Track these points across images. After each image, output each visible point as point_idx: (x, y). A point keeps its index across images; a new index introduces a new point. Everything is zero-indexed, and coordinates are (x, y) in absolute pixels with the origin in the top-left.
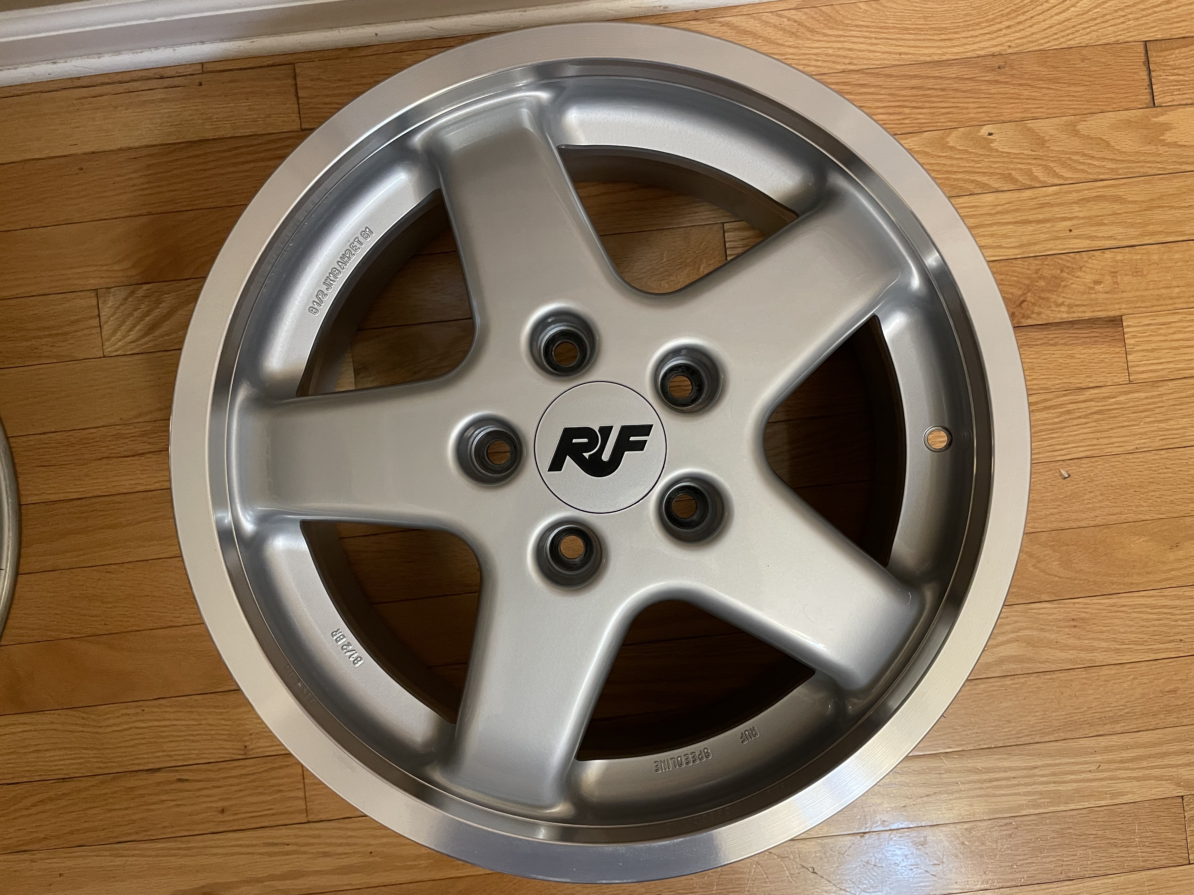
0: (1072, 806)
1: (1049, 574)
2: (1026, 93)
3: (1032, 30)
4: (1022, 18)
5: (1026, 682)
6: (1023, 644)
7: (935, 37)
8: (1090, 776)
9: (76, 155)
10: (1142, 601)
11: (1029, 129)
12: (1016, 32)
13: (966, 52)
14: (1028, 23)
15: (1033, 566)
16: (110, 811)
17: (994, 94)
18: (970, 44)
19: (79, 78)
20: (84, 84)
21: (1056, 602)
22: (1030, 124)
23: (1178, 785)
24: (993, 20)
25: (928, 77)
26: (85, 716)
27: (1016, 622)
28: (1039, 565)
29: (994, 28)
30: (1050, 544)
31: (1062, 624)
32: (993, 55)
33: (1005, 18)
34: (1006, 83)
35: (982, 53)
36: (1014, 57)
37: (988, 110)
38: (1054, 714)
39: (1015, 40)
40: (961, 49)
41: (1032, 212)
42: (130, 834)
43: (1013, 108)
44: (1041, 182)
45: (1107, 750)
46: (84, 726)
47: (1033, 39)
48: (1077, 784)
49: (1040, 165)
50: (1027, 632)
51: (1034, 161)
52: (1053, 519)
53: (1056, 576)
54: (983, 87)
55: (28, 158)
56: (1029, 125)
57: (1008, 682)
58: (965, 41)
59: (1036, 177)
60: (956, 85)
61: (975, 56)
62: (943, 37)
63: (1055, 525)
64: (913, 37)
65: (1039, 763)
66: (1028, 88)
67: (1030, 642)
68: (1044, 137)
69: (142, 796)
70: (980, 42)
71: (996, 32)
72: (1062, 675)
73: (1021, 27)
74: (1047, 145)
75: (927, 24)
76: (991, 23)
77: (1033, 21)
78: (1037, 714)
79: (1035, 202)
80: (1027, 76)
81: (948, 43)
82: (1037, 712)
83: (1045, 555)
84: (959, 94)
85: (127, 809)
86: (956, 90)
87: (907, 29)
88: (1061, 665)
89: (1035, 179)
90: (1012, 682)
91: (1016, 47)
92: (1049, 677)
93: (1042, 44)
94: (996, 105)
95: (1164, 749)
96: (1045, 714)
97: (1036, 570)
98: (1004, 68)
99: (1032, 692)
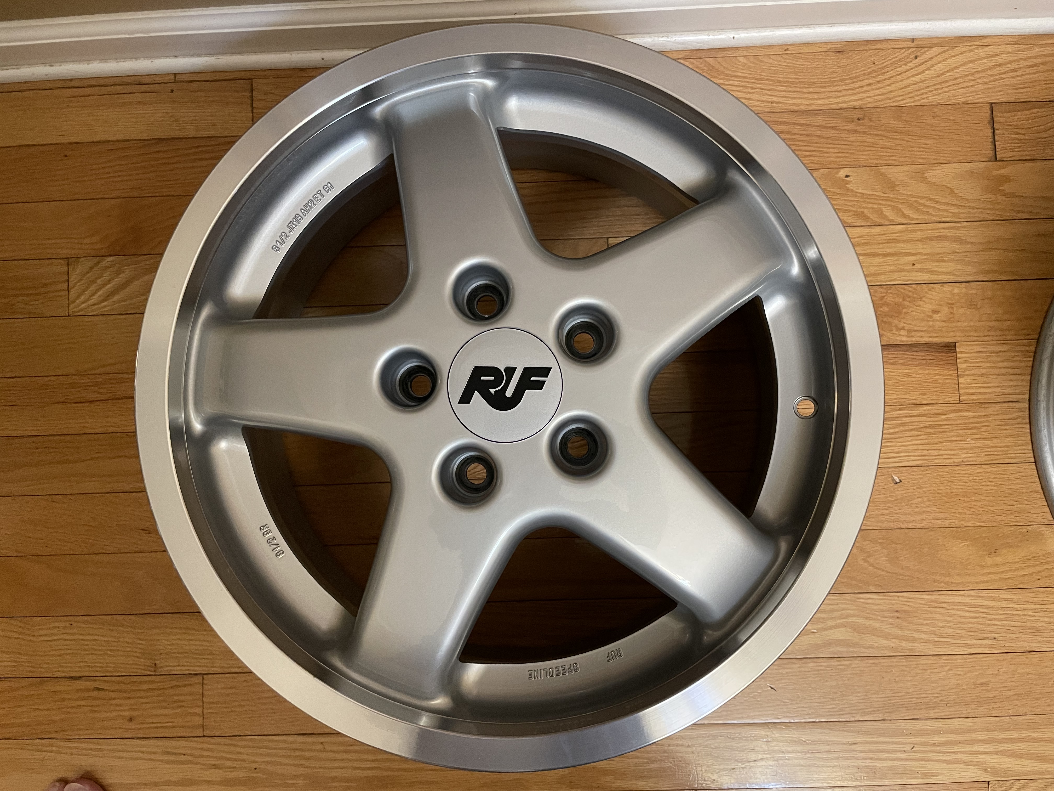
0: (887, 782)
1: (877, 568)
2: (881, 142)
3: (890, 88)
4: (882, 77)
5: (851, 664)
6: (849, 630)
7: (805, 90)
8: (904, 755)
9: (63, 144)
10: (960, 599)
11: (882, 174)
12: (876, 89)
13: (831, 104)
14: (888, 82)
15: (863, 559)
16: (35, 710)
17: (853, 142)
18: (835, 98)
19: (71, 80)
20: (77, 85)
21: (881, 594)
22: (883, 169)
23: (986, 771)
24: (855, 78)
25: (795, 124)
26: (21, 625)
27: (844, 609)
28: (868, 559)
29: (857, 85)
30: (880, 541)
31: (886, 614)
32: (854, 108)
33: (866, 77)
34: (864, 133)
35: (844, 106)
36: (873, 111)
37: (847, 155)
38: (874, 696)
39: (874, 96)
40: (826, 102)
41: (881, 246)
42: (50, 732)
43: (868, 155)
44: (890, 220)
45: (921, 733)
46: (20, 633)
47: (891, 96)
48: (892, 762)
49: (889, 206)
50: (854, 619)
51: (884, 202)
52: (883, 519)
53: (883, 570)
54: (843, 135)
55: (24, 144)
56: (882, 171)
57: (834, 663)
58: (830, 95)
59: (886, 216)
60: (819, 132)
61: (838, 108)
62: (811, 90)
63: (884, 525)
64: (784, 88)
65: (858, 740)
66: (884, 138)
67: (856, 629)
68: (894, 182)
69: (63, 700)
70: (843, 96)
71: (858, 88)
72: (884, 661)
73: (880, 85)
74: (897, 189)
75: (798, 79)
76: (854, 80)
77: (892, 80)
78: (859, 695)
79: (884, 237)
80: (883, 128)
81: (816, 96)
82: (859, 692)
83: (875, 551)
84: (822, 140)
85: (49, 710)
86: (819, 136)
87: (780, 82)
88: (883, 652)
89: (885, 217)
90: (839, 663)
91: (875, 102)
92: (871, 661)
93: (898, 101)
94: (853, 151)
95: (974, 736)
96: (866, 695)
97: (866, 564)
98: (863, 120)
99: (856, 674)
